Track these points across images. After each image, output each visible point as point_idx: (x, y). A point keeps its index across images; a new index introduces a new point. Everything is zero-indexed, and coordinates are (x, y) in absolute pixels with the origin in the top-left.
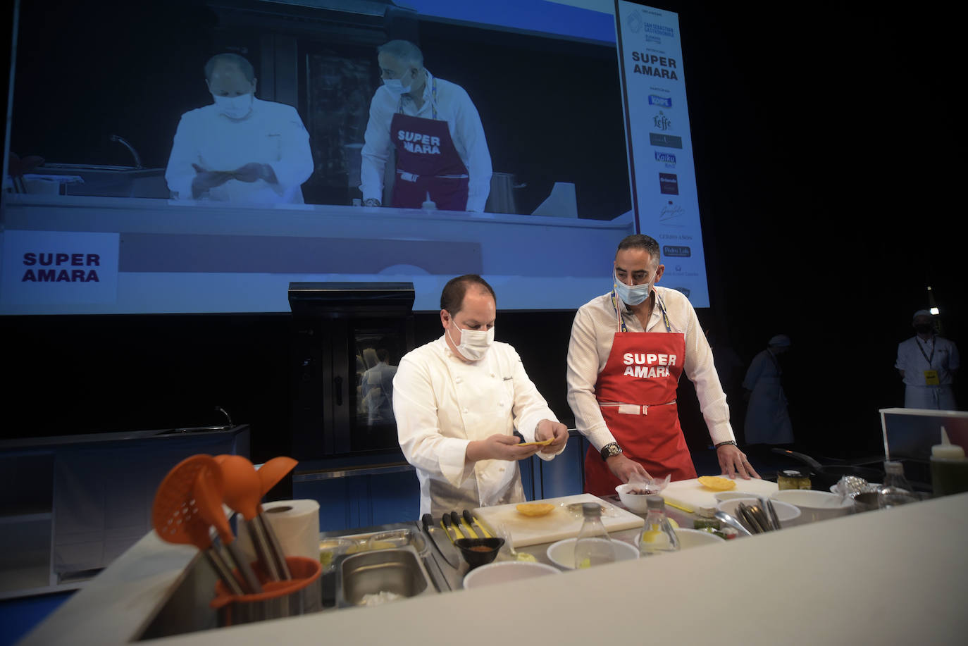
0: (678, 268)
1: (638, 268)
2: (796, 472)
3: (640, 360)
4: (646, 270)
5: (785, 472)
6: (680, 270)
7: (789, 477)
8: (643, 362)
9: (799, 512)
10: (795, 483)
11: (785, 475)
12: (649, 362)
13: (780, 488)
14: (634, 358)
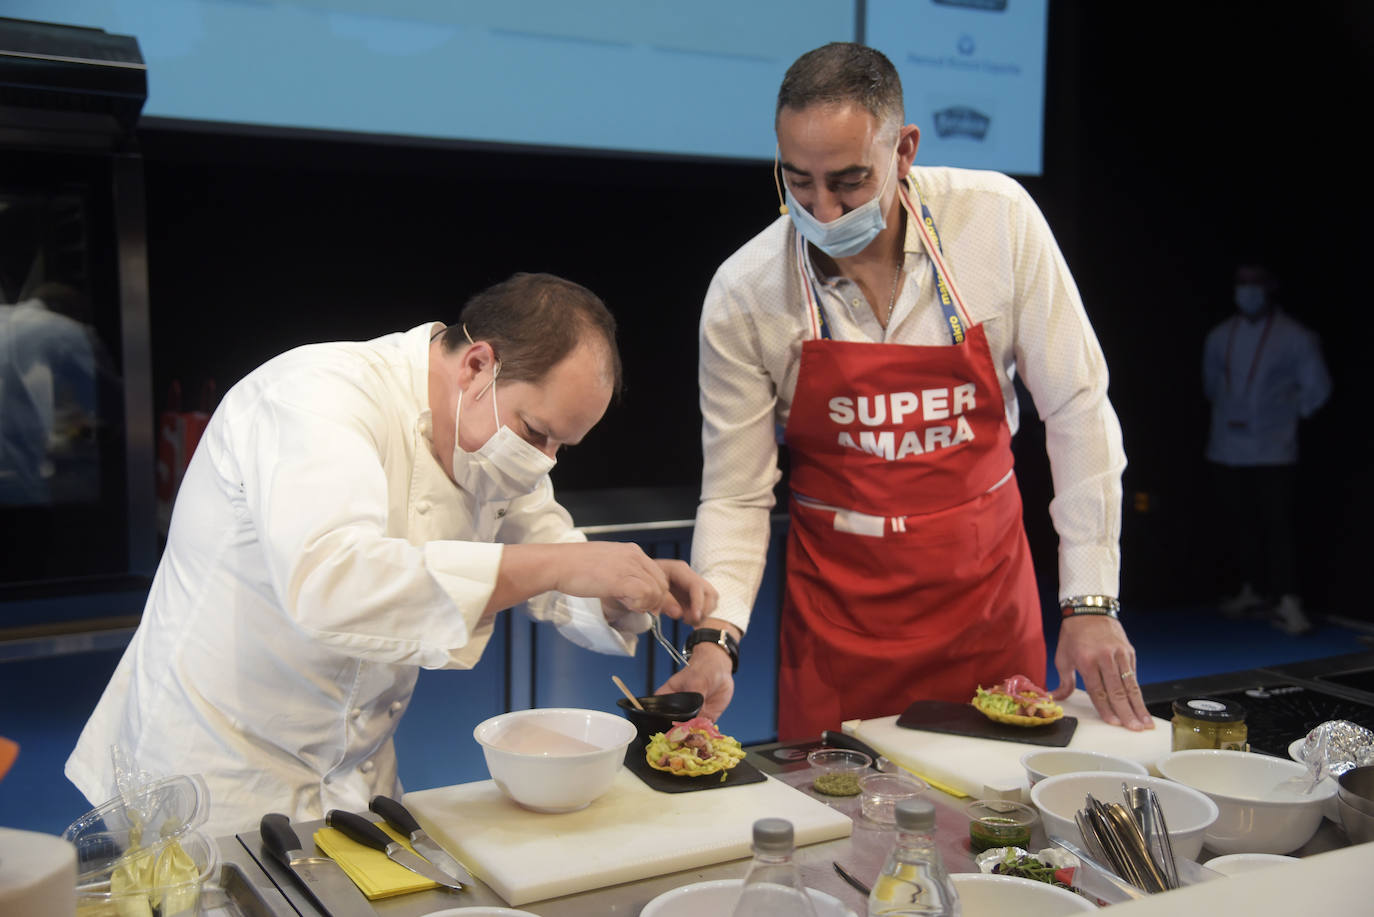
0: (966, 46)
1: (840, 163)
2: (1218, 707)
3: (872, 413)
4: (865, 162)
5: (1193, 704)
6: (970, 51)
7: (1199, 717)
8: (880, 418)
9: (1214, 811)
10: (1211, 731)
11: (1191, 714)
12: (897, 419)
13: (1177, 746)
14: (855, 408)
